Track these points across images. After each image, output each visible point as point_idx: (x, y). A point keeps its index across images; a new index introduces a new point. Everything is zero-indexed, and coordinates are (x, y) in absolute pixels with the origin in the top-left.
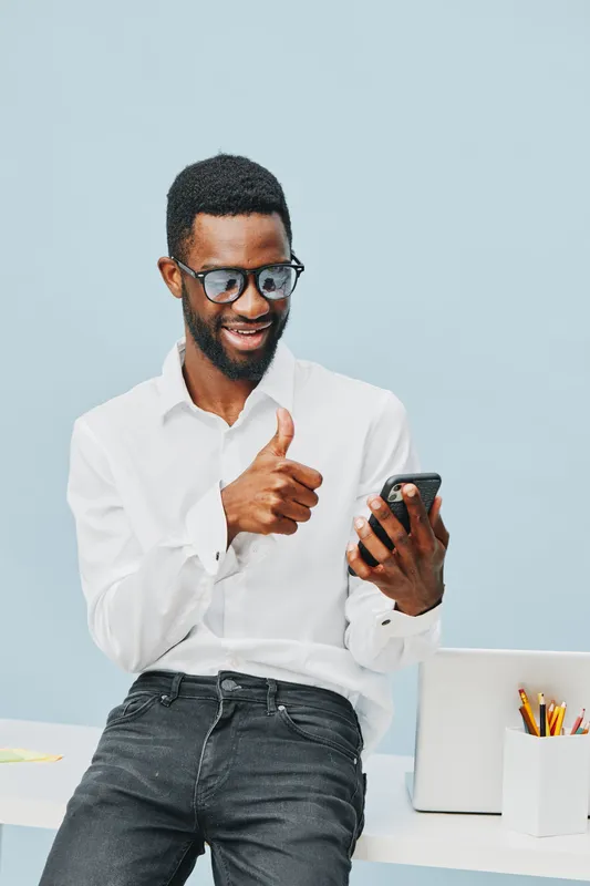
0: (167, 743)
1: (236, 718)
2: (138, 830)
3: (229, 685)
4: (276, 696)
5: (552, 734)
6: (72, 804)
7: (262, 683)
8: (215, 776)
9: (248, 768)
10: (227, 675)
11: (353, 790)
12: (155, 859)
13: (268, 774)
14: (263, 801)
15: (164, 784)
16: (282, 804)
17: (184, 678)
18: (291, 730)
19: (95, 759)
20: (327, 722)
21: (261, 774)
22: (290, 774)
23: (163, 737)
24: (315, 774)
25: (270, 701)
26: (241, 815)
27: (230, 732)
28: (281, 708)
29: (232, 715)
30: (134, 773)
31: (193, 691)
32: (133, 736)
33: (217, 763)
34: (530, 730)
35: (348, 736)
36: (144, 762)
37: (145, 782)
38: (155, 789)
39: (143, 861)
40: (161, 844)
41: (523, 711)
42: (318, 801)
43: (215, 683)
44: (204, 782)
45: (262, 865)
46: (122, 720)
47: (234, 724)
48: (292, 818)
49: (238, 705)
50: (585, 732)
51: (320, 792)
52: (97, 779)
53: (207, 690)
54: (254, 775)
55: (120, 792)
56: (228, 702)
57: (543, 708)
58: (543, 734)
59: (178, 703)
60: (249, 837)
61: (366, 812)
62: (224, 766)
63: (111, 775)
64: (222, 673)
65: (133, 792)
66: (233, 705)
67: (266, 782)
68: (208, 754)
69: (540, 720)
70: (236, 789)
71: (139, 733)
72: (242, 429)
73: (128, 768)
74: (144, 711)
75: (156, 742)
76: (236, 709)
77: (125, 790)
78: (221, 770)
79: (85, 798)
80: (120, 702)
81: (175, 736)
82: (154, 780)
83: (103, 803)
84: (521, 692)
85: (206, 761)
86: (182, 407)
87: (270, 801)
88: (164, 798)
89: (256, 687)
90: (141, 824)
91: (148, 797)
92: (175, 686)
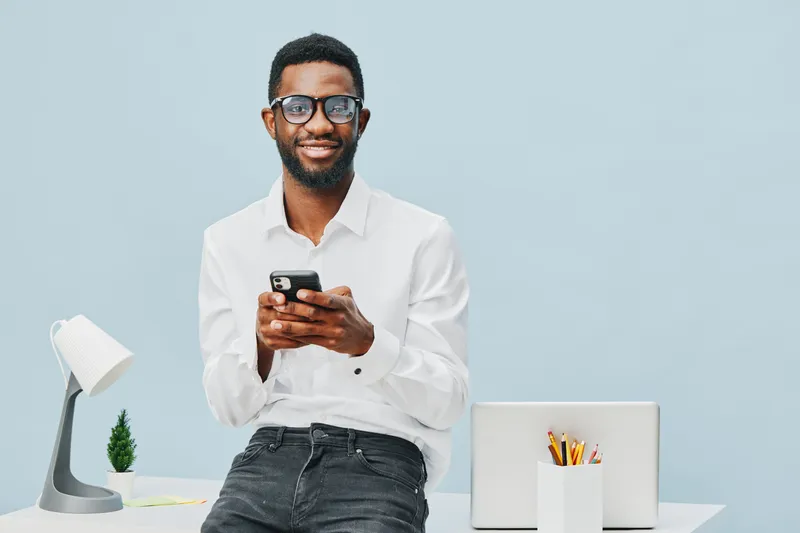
0: (273, 479)
1: (324, 459)
3: (319, 434)
4: (355, 442)
5: (574, 464)
7: (344, 433)
8: (307, 502)
9: (331, 496)
10: (316, 426)
13: (346, 501)
14: (341, 521)
15: (272, 511)
16: (354, 522)
17: (286, 430)
18: (366, 468)
19: (222, 493)
20: (394, 461)
21: (341, 501)
22: (362, 500)
23: (270, 475)
24: (382, 500)
25: (350, 445)
27: (320, 469)
28: (359, 451)
29: (321, 457)
30: (248, 501)
31: (293, 439)
32: (248, 475)
33: (308, 493)
36: (257, 494)
37: (255, 508)
38: (264, 513)
41: (551, 448)
42: (383, 521)
43: (308, 433)
44: (299, 506)
47: (322, 464)
49: (325, 449)
50: (599, 462)
51: (384, 514)
52: (221, 507)
53: (302, 438)
54: (337, 501)
56: (317, 446)
58: (565, 464)
59: (281, 449)
62: (313, 495)
63: (232, 504)
64: (313, 425)
65: (247, 516)
66: (321, 449)
67: (344, 507)
68: (300, 486)
70: (322, 512)
71: (252, 473)
72: (323, 248)
73: (242, 497)
74: (257, 456)
75: (266, 479)
76: (324, 452)
77: (243, 514)
78: (311, 498)
79: (213, 522)
81: (278, 474)
82: (263, 507)
83: (225, 524)
84: (550, 433)
85: (300, 491)
87: (345, 520)
88: (270, 520)
89: (339, 435)
91: (257, 519)
92: (279, 435)
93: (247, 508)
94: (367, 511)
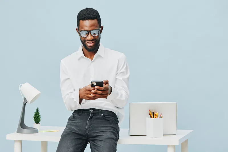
0: (80, 122)
2: (75, 139)
3: (92, 111)
5: (156, 118)
6: (62, 135)
7: (98, 110)
8: (90, 128)
9: (96, 126)
10: (91, 109)
11: (117, 130)
12: (79, 144)
13: (100, 127)
14: (99, 132)
15: (80, 130)
16: (103, 132)
17: (83, 110)
18: (104, 119)
19: (66, 126)
20: (111, 117)
21: (98, 127)
22: (104, 127)
23: (79, 121)
24: (109, 127)
25: (100, 113)
26: (95, 135)
27: (92, 119)
28: (102, 115)
29: (93, 116)
30: (74, 128)
31: (85, 112)
32: (73, 121)
33: (90, 125)
34: (151, 117)
35: (115, 120)
36: (76, 126)
39: (76, 145)
40: (80, 141)
41: (150, 114)
42: (110, 131)
43: (89, 111)
44: (87, 129)
45: (100, 144)
46: (71, 119)
47: (93, 118)
48: (105, 135)
50: (162, 117)
51: (110, 130)
53: (87, 112)
55: (71, 132)
56: (91, 114)
57: (153, 113)
58: (153, 118)
59: (82, 115)
60: (97, 139)
61: (120, 134)
63: (70, 129)
64: (90, 108)
65: (74, 132)
66: (93, 114)
68: (88, 124)
69: (153, 115)
70: (94, 130)
71: (75, 121)
72: (94, 61)
73: (73, 127)
76: (93, 115)
78: (91, 126)
79: (65, 133)
80: (71, 116)
81: (82, 121)
82: (78, 129)
83: (68, 134)
84: (149, 110)
85: (88, 125)
86: (82, 57)
87: (101, 132)
90: (76, 138)
91: (77, 132)
93: (74, 130)
94: (106, 129)
